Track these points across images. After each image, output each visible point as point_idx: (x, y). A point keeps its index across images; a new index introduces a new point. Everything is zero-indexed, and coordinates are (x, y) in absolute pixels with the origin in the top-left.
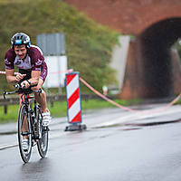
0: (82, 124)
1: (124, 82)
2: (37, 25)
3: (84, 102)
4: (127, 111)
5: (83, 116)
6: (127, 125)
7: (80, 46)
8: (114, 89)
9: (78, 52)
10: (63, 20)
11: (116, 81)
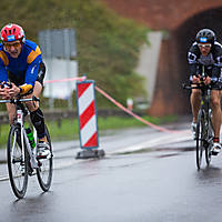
0: (99, 149)
1: (156, 93)
2: (39, 18)
3: (101, 120)
4: (159, 131)
5: (100, 139)
6: (159, 150)
7: (95, 46)
8: (141, 103)
9: (94, 54)
10: (74, 11)
11: (144, 93)
